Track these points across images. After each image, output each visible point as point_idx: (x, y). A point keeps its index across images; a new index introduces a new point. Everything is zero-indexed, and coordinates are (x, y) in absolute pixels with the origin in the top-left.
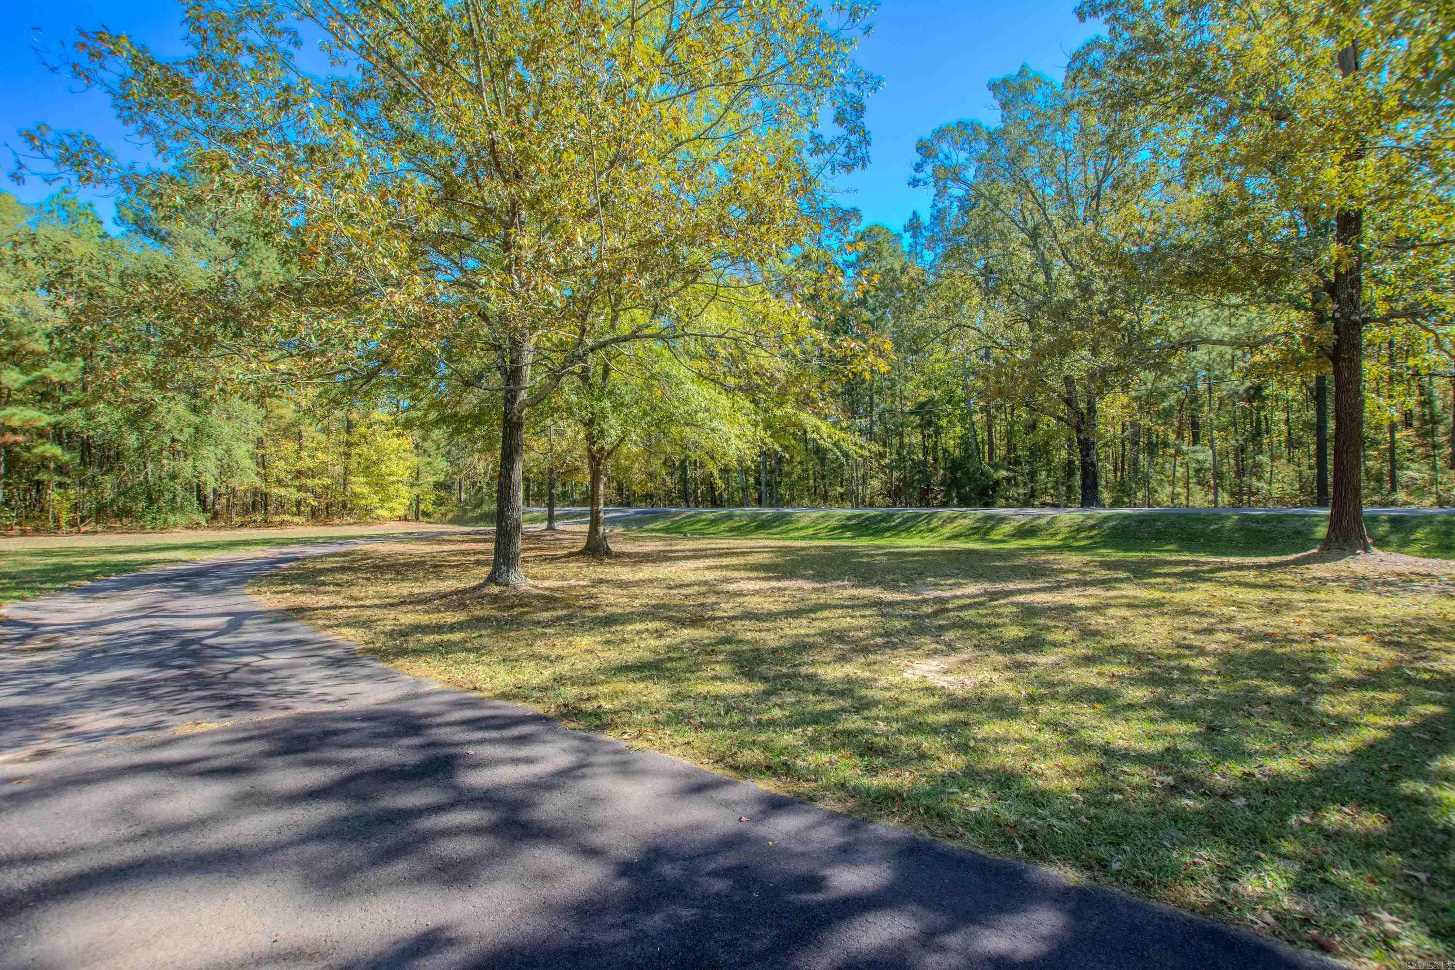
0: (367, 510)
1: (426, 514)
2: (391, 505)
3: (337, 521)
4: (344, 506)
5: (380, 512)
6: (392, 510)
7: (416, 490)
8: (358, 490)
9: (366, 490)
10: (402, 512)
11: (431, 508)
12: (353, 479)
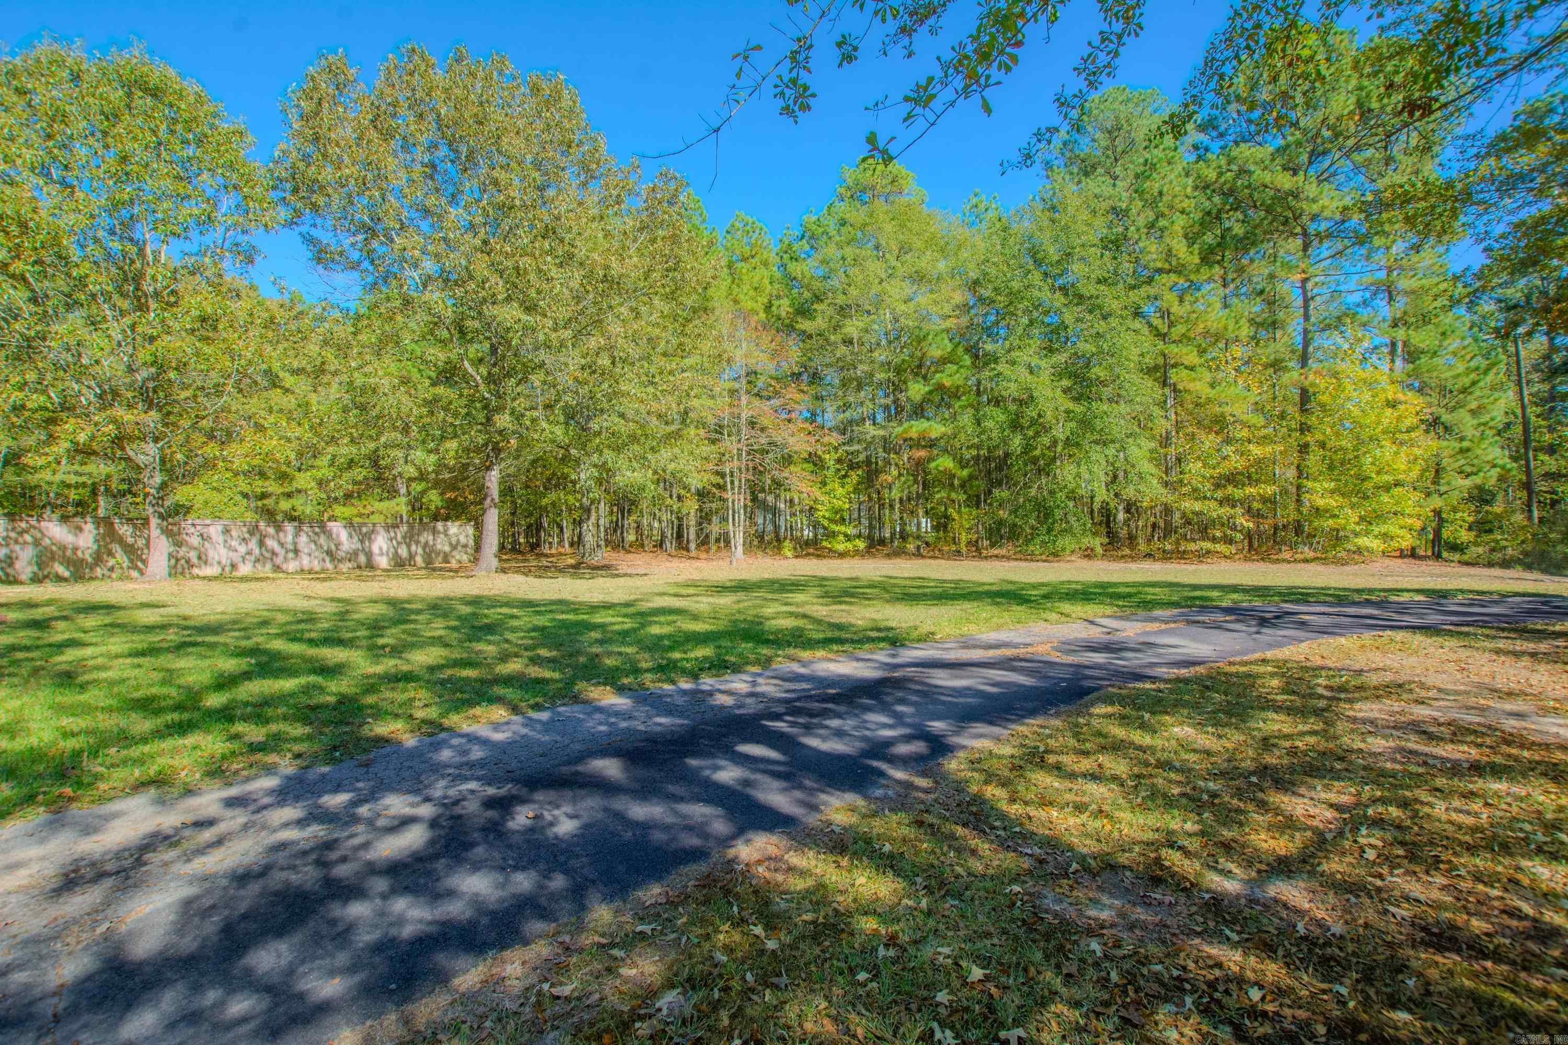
0: (1337, 537)
1: (1455, 547)
2: (1383, 528)
3: (1286, 555)
4: (1298, 530)
5: (1363, 541)
6: (1385, 537)
7: (1436, 502)
8: (1320, 502)
9: (1332, 502)
10: (1407, 541)
11: (1465, 536)
12: (1310, 484)
